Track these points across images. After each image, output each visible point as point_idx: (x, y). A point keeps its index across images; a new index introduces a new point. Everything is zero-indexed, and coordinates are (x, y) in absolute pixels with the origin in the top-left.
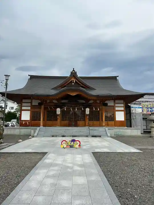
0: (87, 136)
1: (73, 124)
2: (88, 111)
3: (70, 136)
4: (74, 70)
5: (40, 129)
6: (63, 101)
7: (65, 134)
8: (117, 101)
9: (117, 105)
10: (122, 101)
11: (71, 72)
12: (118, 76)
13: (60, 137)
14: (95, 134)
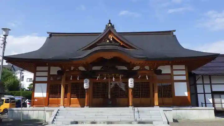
0: (131, 123)
1: (110, 102)
2: (131, 82)
3: (104, 123)
4: (110, 23)
5: (59, 110)
6: (95, 68)
7: (96, 120)
8: (175, 67)
9: (175, 73)
10: (183, 67)
11: (106, 25)
12: (175, 31)
13: (88, 123)
14: (143, 119)
